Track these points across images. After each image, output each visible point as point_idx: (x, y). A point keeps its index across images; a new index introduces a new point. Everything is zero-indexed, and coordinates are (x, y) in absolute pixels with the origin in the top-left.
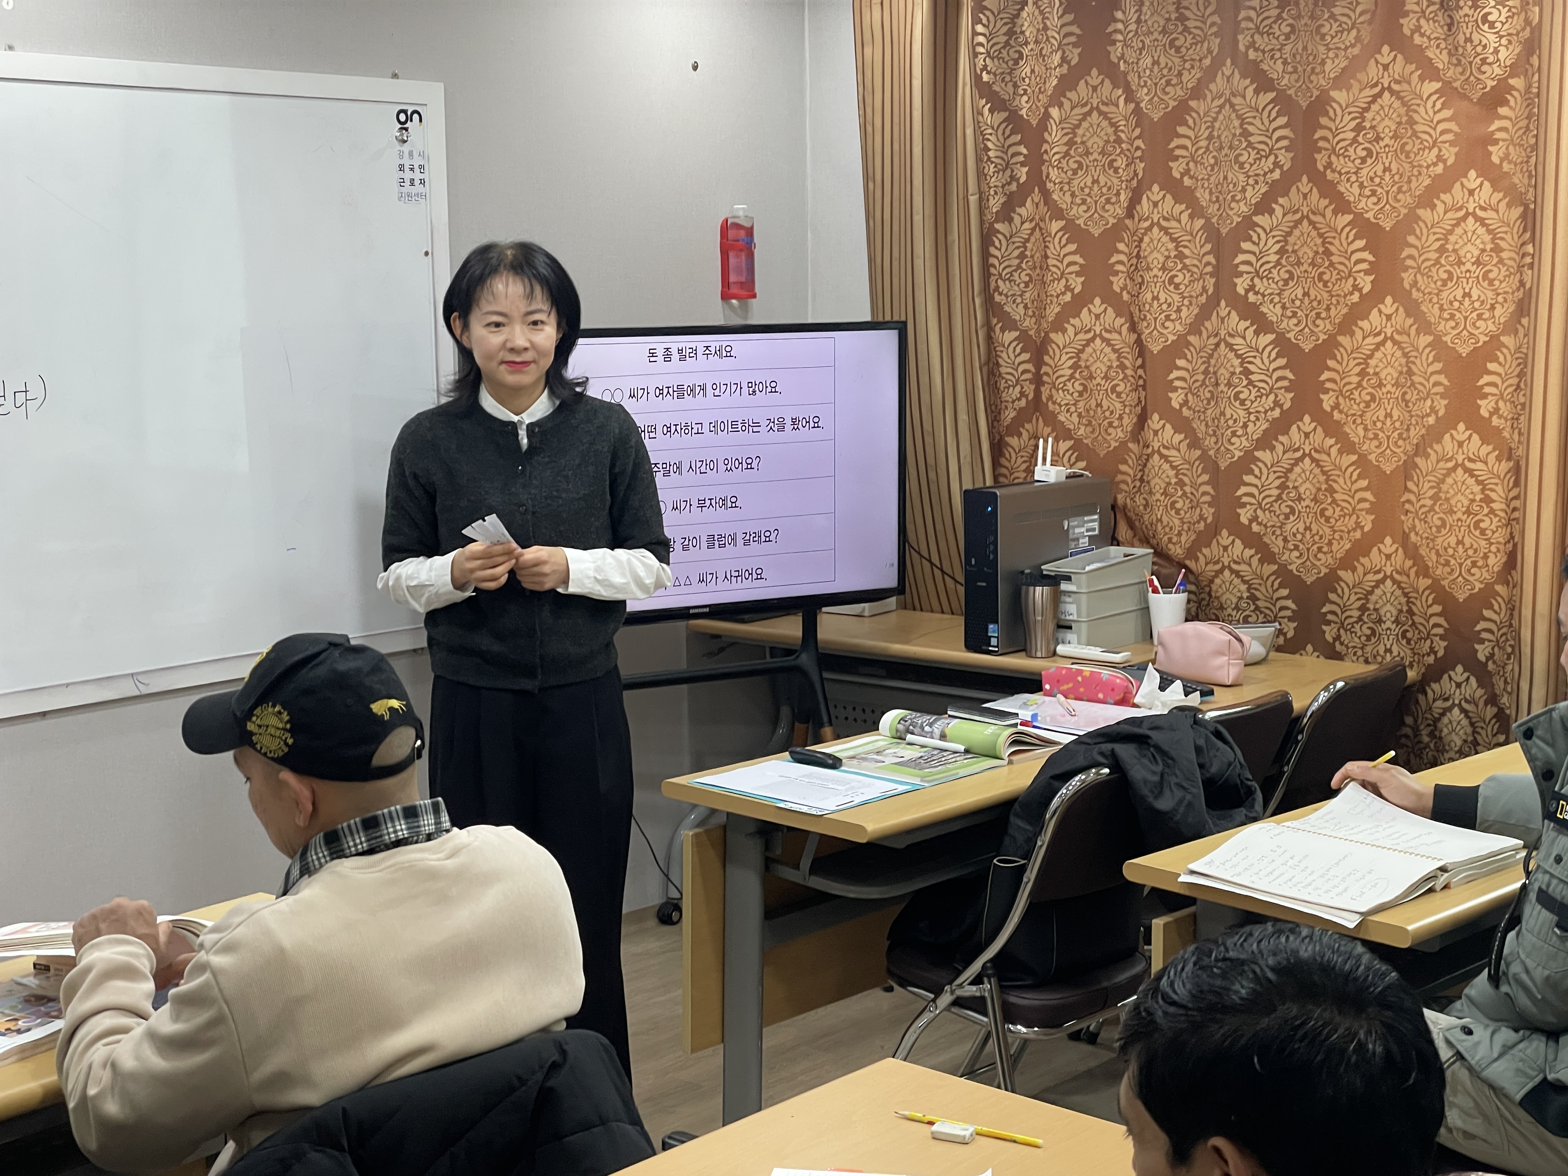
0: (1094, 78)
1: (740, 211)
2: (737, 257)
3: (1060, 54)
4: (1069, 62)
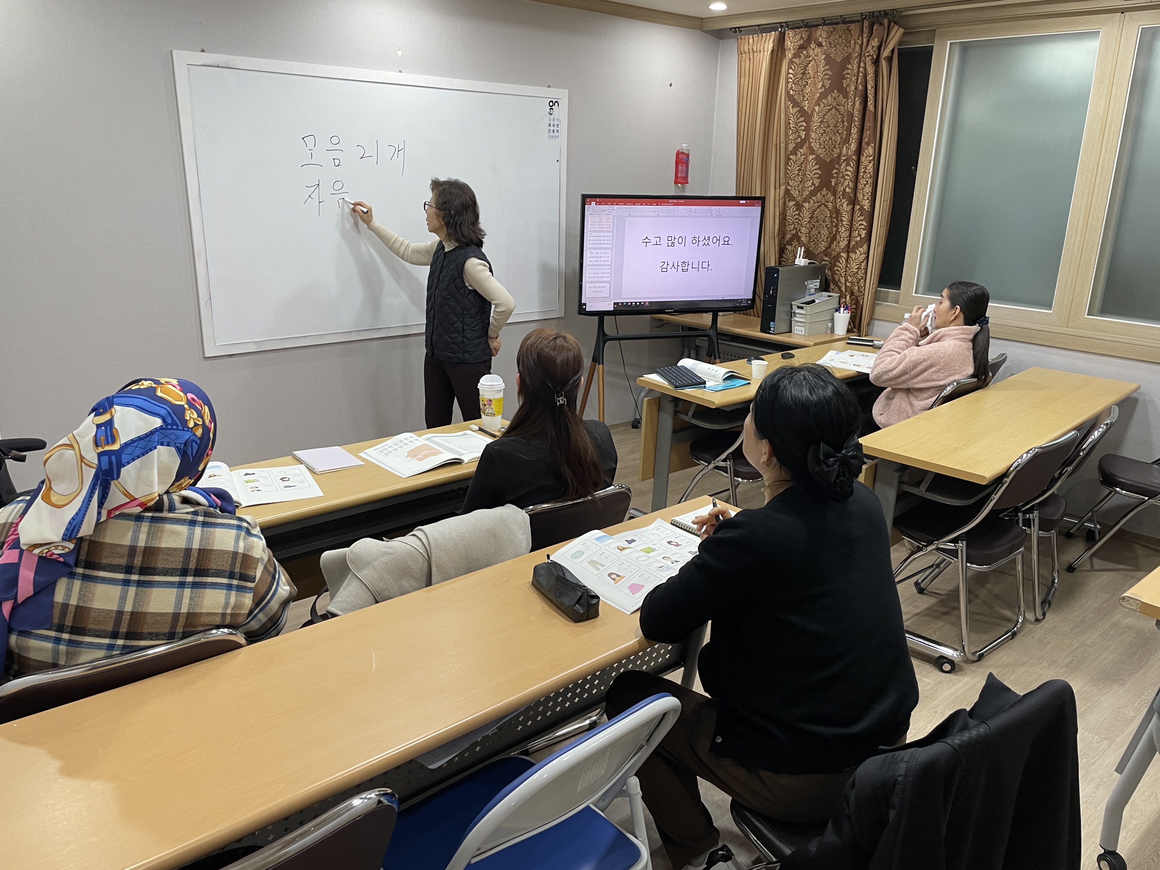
0: (835, 94)
1: (684, 147)
2: (682, 166)
3: (821, 83)
4: (825, 87)
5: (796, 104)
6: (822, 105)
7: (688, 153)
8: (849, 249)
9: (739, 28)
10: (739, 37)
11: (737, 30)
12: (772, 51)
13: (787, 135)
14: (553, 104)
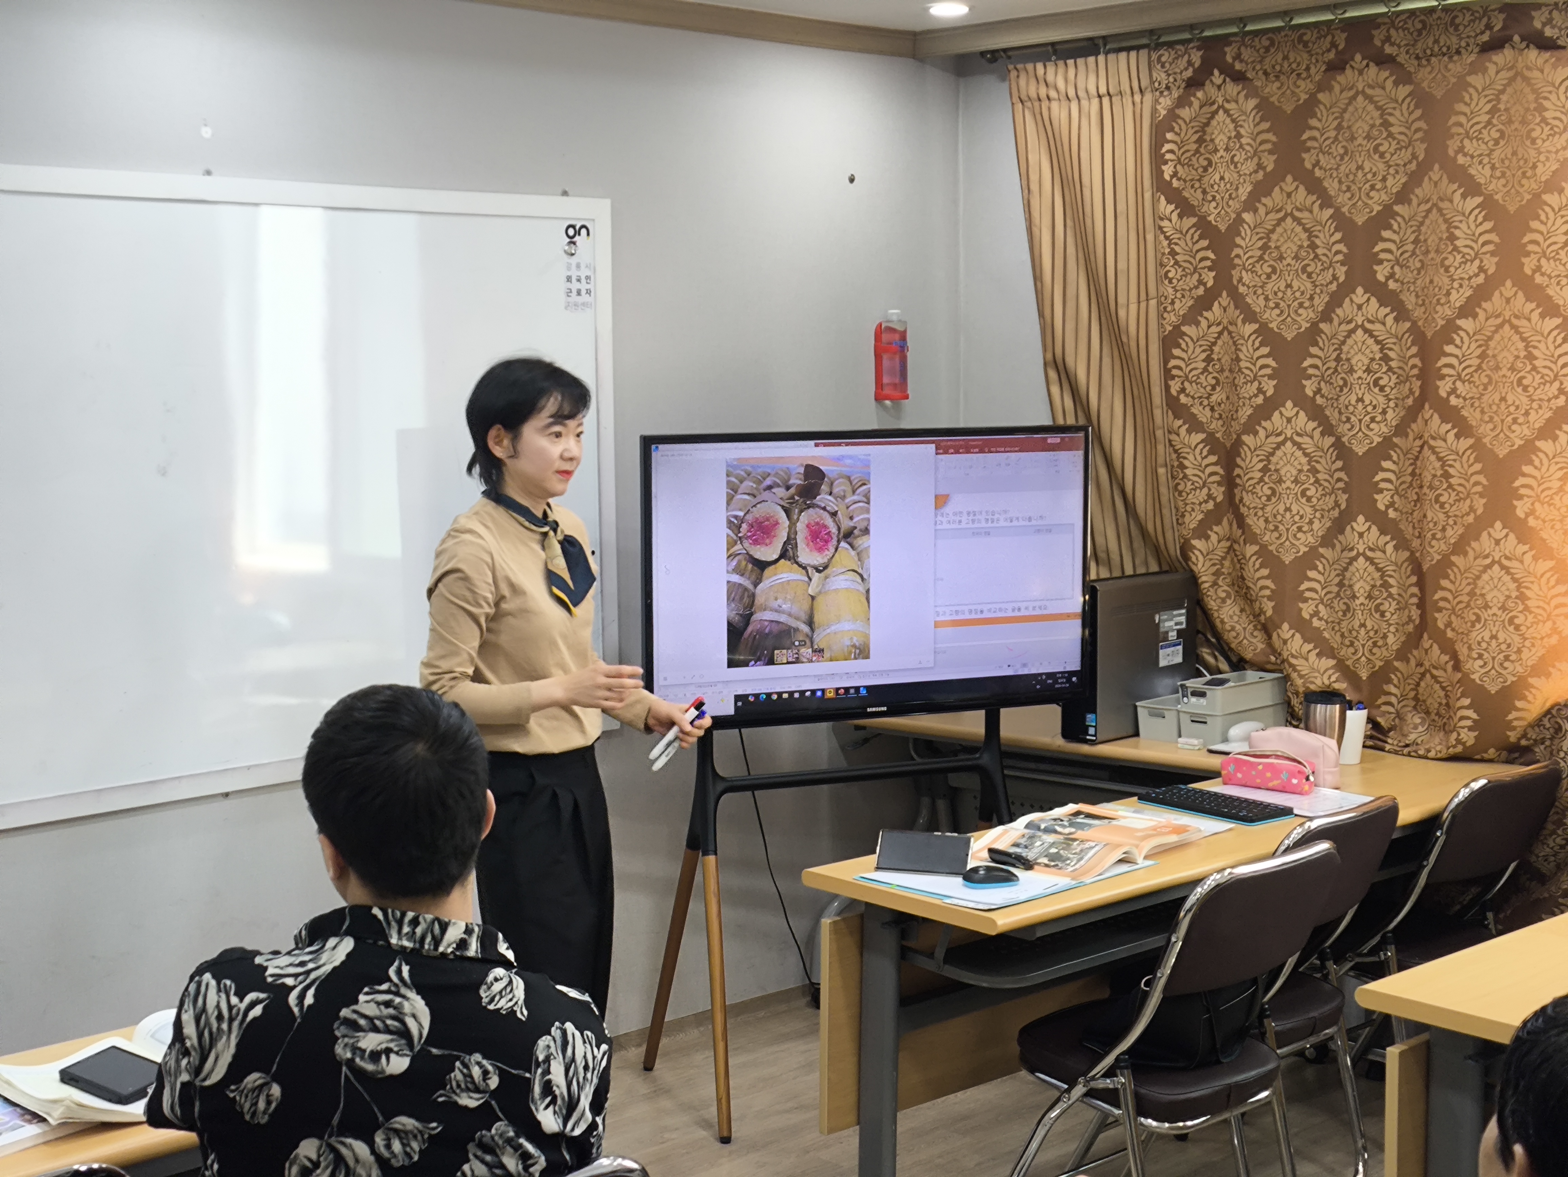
1: (893, 315)
2: (891, 360)
4: (1264, 168)
6: (1262, 210)
7: (901, 329)
9: (1000, 51)
14: (575, 231)
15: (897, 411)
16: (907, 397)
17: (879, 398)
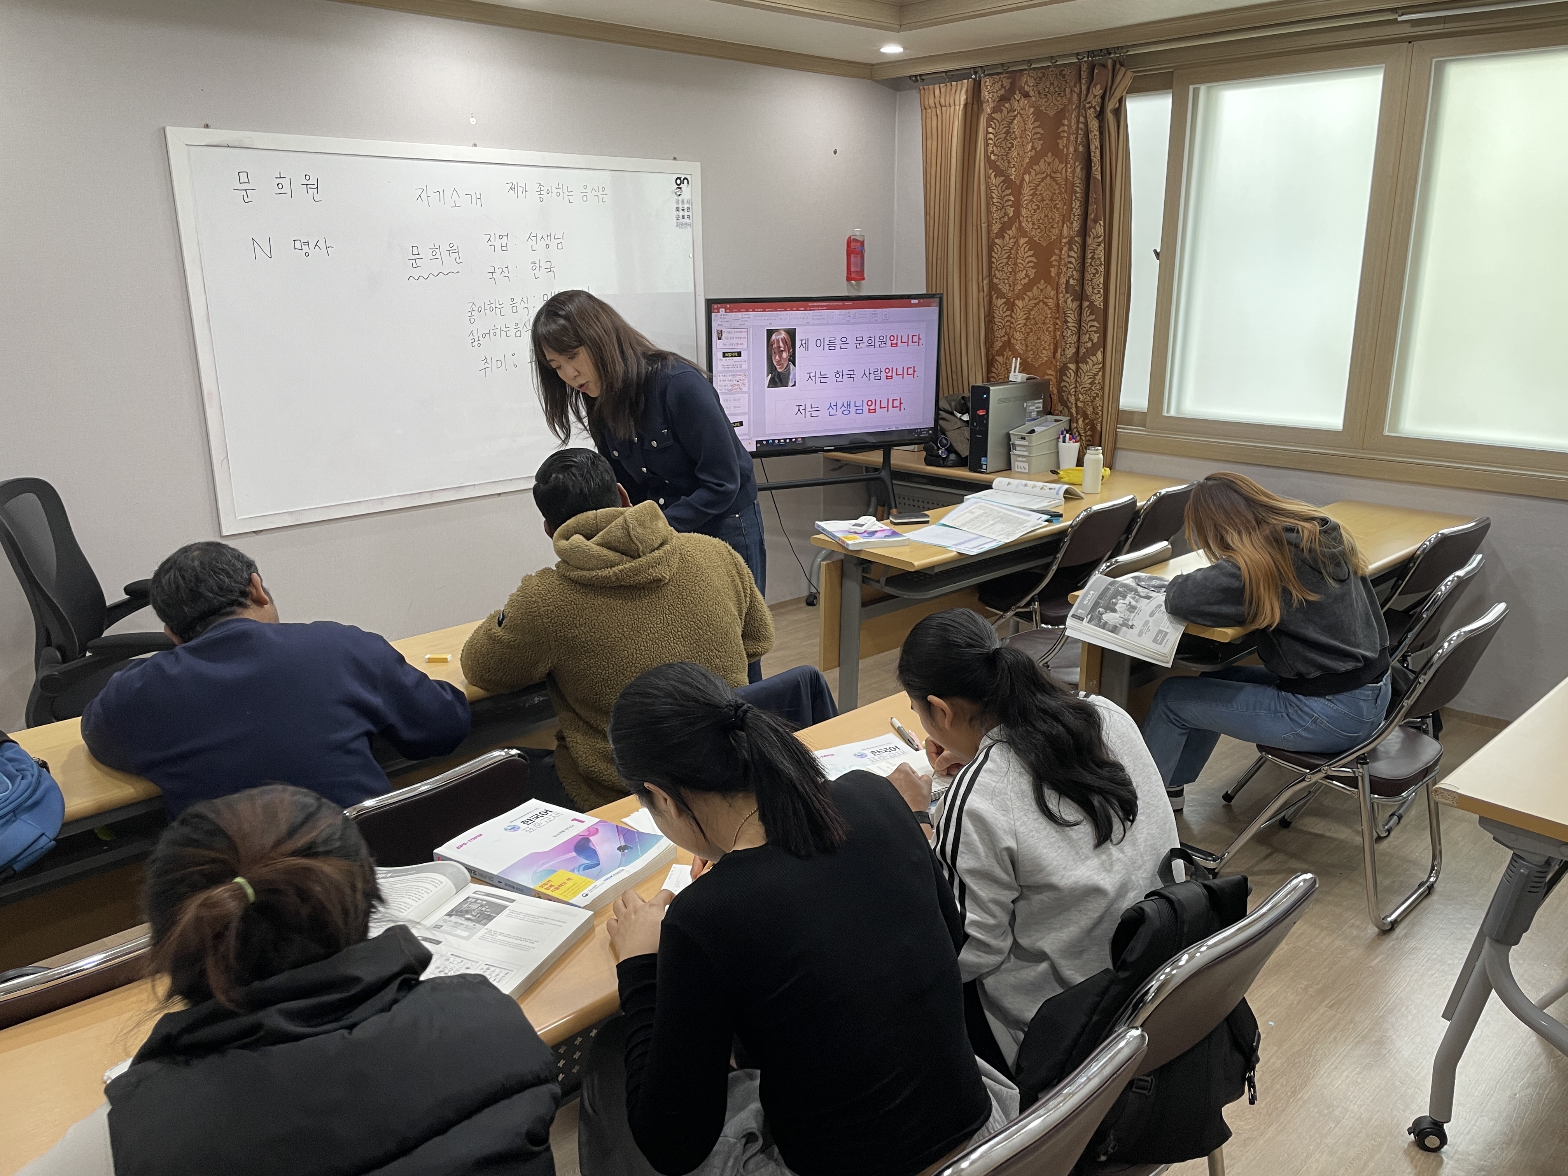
0: (1049, 158)
1: (857, 232)
2: (855, 257)
3: (1031, 144)
4: (1035, 149)
5: (999, 172)
6: (1033, 173)
7: (862, 240)
8: (1078, 359)
9: (920, 75)
10: (921, 87)
11: (918, 79)
12: (966, 105)
13: (989, 212)
14: (680, 182)
15: (859, 287)
16: (864, 279)
17: (849, 279)
